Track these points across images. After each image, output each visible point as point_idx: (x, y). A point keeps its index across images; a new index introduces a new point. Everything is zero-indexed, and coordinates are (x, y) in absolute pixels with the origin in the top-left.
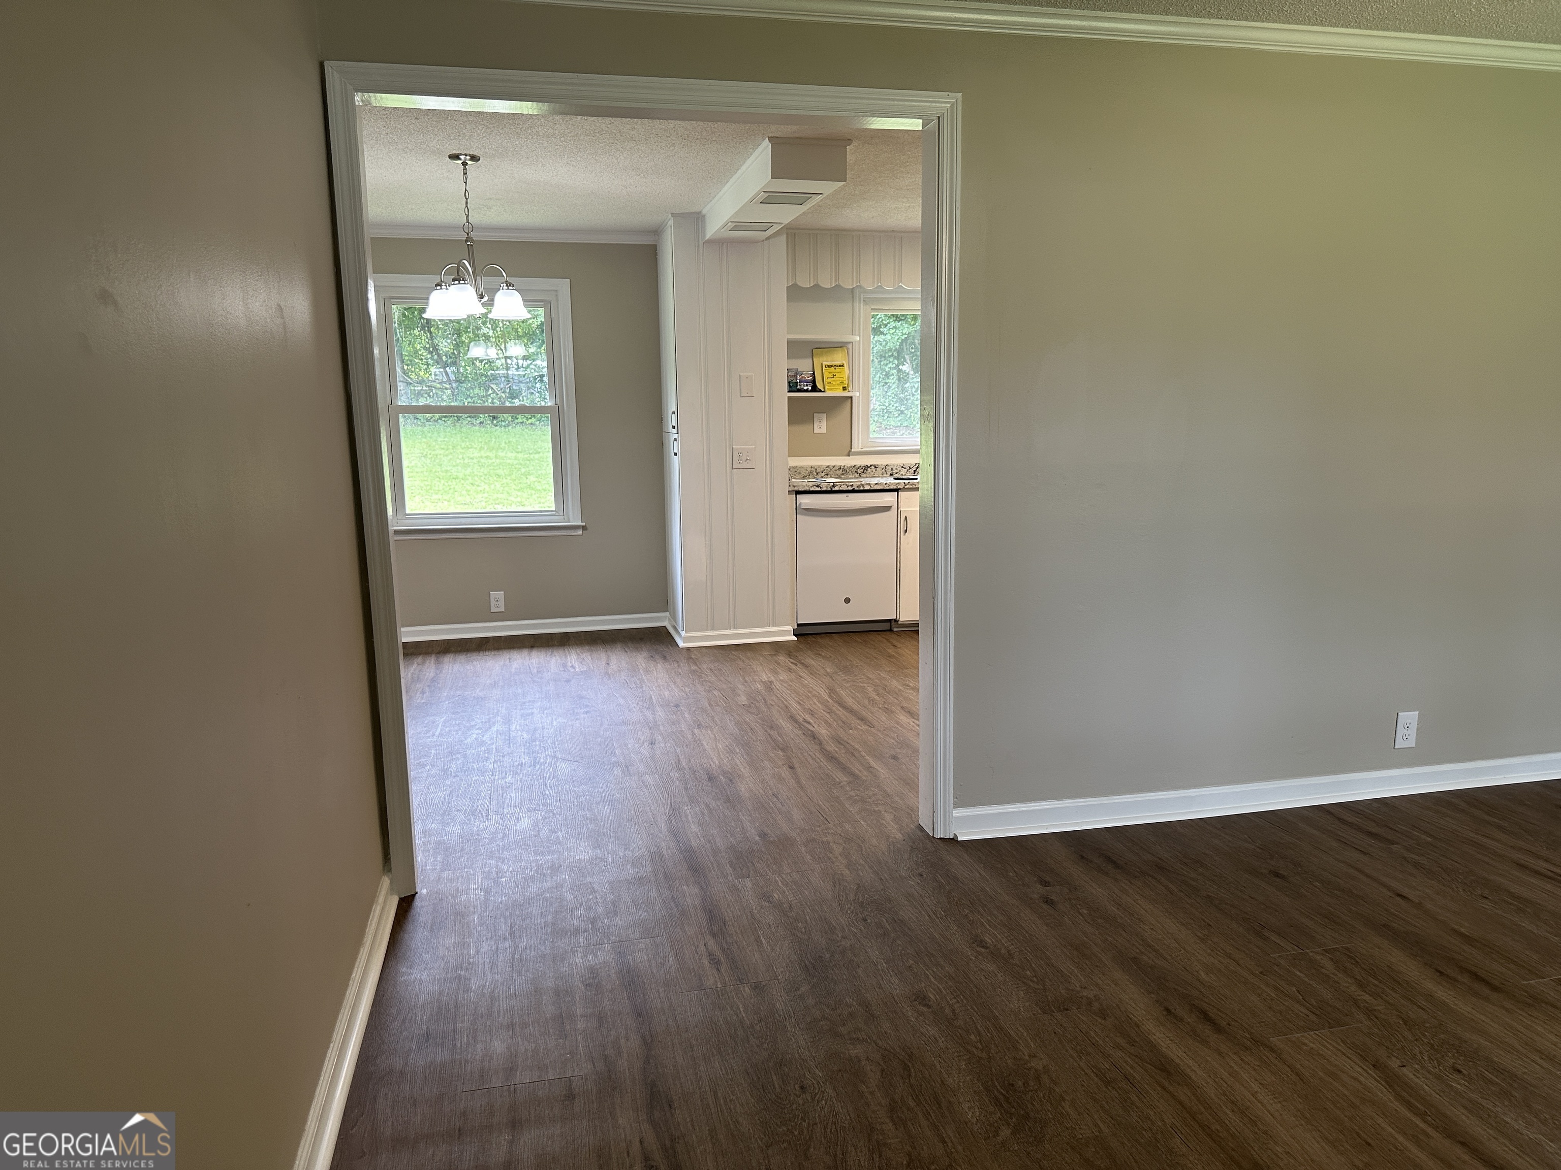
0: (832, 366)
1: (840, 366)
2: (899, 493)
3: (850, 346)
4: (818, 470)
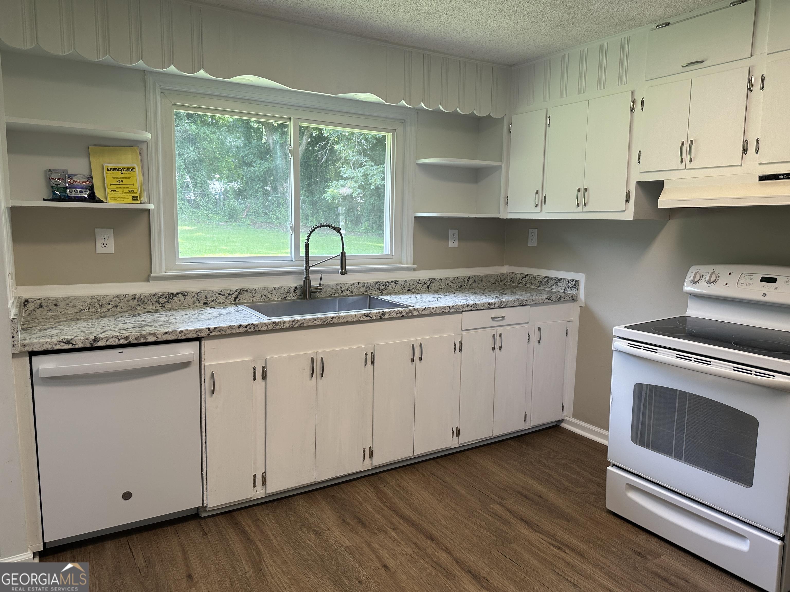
0: (117, 170)
1: (129, 170)
2: (203, 342)
3: (144, 147)
4: (103, 302)
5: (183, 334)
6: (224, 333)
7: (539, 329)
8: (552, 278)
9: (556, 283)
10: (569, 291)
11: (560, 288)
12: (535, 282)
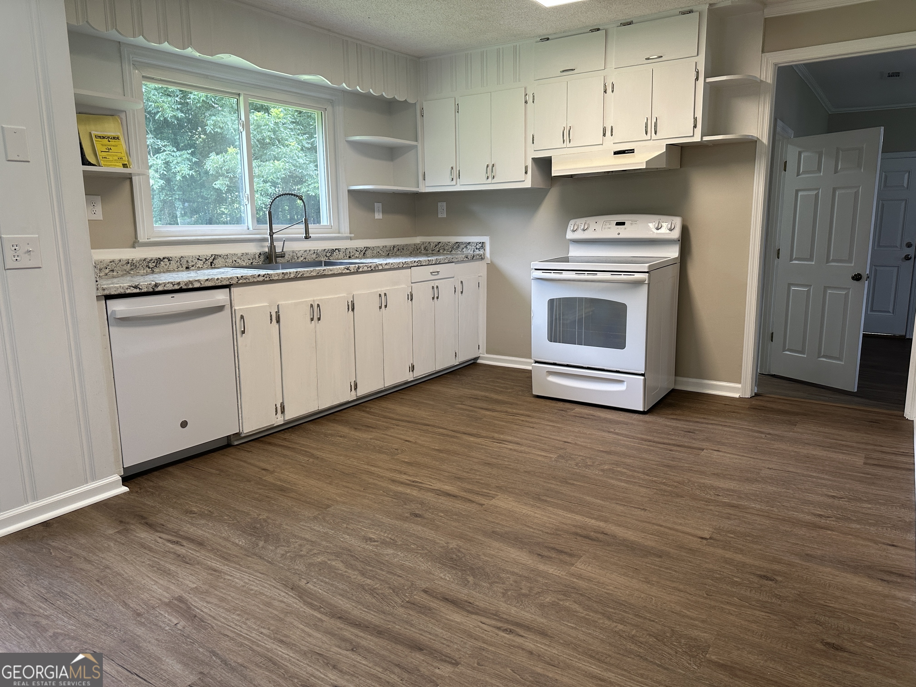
0: (104, 138)
1: (114, 138)
2: (232, 289)
3: (123, 116)
5: (219, 281)
6: (248, 281)
7: (462, 282)
8: (462, 243)
9: (466, 247)
10: (477, 252)
11: (469, 250)
12: (447, 248)
